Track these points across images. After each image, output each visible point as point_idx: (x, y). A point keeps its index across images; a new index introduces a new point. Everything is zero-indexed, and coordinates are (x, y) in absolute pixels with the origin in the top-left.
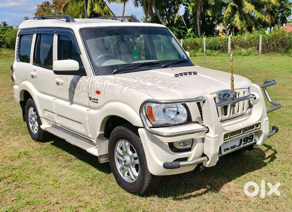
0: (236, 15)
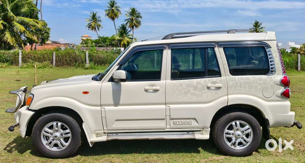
0: (6, 33)
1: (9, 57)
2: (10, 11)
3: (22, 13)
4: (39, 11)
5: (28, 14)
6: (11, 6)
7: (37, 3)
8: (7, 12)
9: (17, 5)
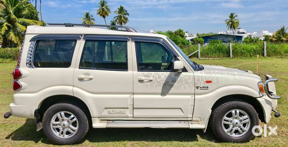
0: (11, 33)
1: (11, 54)
2: (12, 14)
3: (24, 15)
4: (38, 13)
5: (28, 16)
6: (14, 10)
7: (36, 6)
8: (10, 15)
9: (18, 8)
